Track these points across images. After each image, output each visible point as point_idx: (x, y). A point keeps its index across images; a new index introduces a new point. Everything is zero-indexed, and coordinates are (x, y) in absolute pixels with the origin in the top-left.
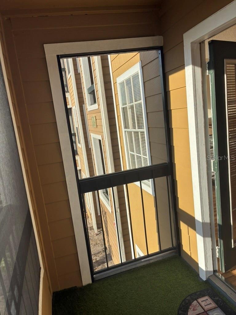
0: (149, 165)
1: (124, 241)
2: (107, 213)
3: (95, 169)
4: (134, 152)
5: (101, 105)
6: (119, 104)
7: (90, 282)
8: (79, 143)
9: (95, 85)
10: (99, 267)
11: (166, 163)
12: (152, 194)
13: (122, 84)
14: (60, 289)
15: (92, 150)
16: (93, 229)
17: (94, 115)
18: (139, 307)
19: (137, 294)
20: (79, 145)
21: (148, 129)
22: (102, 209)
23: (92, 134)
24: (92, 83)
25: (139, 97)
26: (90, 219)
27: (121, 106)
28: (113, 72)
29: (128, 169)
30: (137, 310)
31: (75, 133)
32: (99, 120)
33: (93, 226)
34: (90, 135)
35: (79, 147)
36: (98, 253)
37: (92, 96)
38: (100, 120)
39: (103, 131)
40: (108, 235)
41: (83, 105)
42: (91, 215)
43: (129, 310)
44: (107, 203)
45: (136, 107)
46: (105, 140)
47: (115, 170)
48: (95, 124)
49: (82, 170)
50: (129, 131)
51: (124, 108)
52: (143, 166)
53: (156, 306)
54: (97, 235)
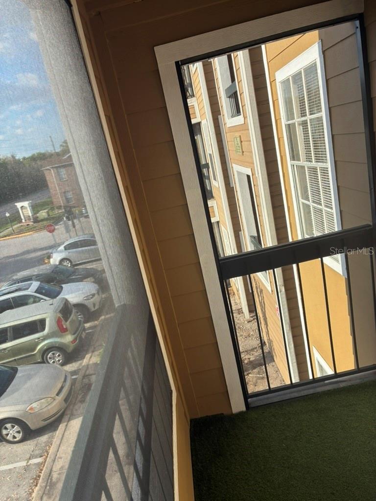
0: (336, 230)
1: (294, 337)
2: (263, 292)
3: (242, 223)
4: (309, 201)
5: (248, 117)
6: (281, 119)
7: (244, 409)
8: (215, 179)
9: (239, 83)
10: (254, 370)
11: (370, 226)
12: (341, 273)
13: (286, 83)
14: (200, 414)
15: (237, 192)
16: (243, 313)
17: (237, 134)
18: (322, 457)
19: (318, 436)
20: (214, 183)
21: (336, 163)
22: (256, 284)
23: (234, 165)
24: (233, 79)
25: (317, 107)
26: (237, 296)
27: (284, 122)
28: (269, 61)
29: (300, 238)
30: (319, 460)
31: (208, 163)
32: (246, 143)
33: (242, 308)
34: (232, 167)
35: (215, 186)
36: (253, 350)
37: (233, 100)
38: (248, 143)
39: (253, 161)
40: (266, 324)
41: (219, 116)
42: (238, 291)
43: (305, 459)
44: (264, 276)
45: (311, 125)
46: (257, 175)
47: (279, 240)
48: (239, 149)
49: (221, 221)
50: (301, 165)
51: (289, 125)
52: (326, 233)
53: (350, 458)
54: (249, 322)
